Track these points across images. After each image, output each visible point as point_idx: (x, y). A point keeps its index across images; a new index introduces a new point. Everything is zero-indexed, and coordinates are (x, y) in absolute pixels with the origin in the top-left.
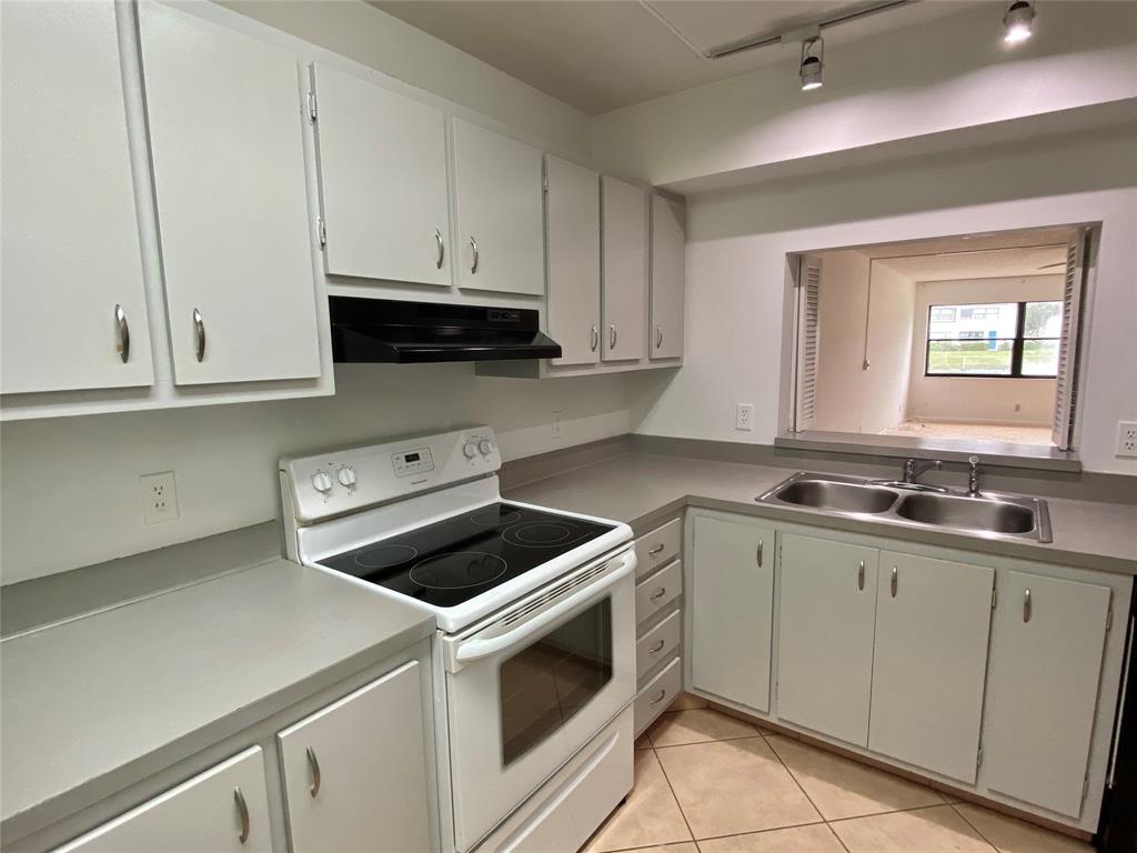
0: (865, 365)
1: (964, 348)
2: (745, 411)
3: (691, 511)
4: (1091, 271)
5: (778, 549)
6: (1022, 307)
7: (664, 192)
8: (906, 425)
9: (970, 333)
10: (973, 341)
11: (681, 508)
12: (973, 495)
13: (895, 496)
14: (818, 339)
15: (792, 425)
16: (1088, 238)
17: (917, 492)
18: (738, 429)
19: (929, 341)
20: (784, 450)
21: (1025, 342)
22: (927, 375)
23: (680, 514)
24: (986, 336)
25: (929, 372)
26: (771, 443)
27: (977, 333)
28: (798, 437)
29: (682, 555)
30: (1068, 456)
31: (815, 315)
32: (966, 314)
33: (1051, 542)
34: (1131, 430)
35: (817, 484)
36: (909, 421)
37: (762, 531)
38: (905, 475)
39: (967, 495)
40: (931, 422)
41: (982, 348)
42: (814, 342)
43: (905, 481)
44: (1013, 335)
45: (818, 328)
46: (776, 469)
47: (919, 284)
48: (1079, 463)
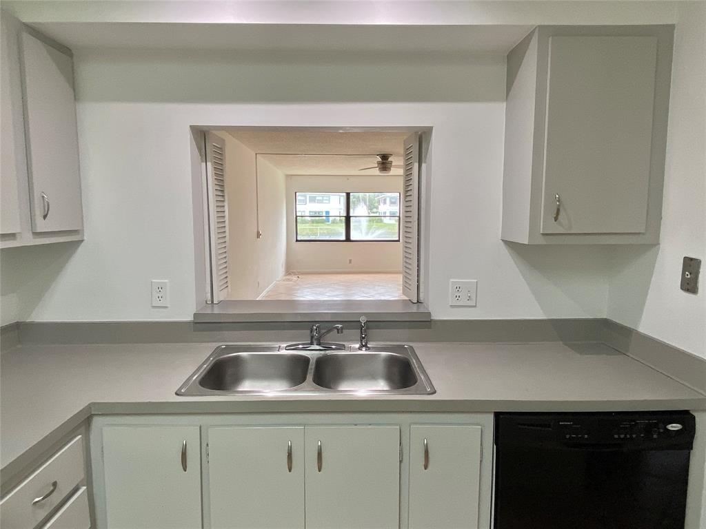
0: (258, 235)
1: (313, 222)
2: (160, 288)
3: (97, 422)
4: (424, 166)
5: (204, 445)
6: (348, 195)
7: (35, 32)
8: (287, 277)
9: (315, 212)
10: (317, 217)
11: (84, 421)
12: (364, 349)
13: (306, 360)
14: (227, 214)
15: (209, 298)
16: (420, 139)
17: (322, 352)
18: (154, 307)
19: (297, 217)
20: (204, 325)
21: (351, 218)
22: (297, 241)
23: (83, 429)
24: (324, 214)
25: (299, 239)
26: (190, 318)
27: (319, 212)
28: (216, 311)
29: (89, 481)
30: (418, 308)
31: (222, 191)
32: (313, 200)
33: (435, 392)
34: (458, 286)
35: (237, 358)
36: (290, 274)
37: (185, 430)
38: (312, 337)
39: (360, 349)
40: (303, 274)
41: (323, 222)
42: (224, 217)
43: (312, 343)
44: (344, 214)
45: (226, 204)
46: (197, 345)
47: (287, 176)
48: (429, 314)
